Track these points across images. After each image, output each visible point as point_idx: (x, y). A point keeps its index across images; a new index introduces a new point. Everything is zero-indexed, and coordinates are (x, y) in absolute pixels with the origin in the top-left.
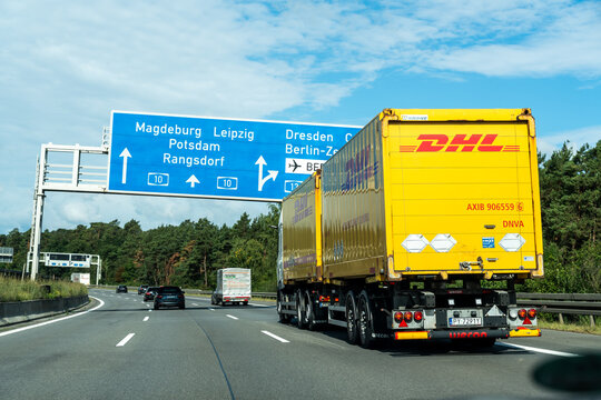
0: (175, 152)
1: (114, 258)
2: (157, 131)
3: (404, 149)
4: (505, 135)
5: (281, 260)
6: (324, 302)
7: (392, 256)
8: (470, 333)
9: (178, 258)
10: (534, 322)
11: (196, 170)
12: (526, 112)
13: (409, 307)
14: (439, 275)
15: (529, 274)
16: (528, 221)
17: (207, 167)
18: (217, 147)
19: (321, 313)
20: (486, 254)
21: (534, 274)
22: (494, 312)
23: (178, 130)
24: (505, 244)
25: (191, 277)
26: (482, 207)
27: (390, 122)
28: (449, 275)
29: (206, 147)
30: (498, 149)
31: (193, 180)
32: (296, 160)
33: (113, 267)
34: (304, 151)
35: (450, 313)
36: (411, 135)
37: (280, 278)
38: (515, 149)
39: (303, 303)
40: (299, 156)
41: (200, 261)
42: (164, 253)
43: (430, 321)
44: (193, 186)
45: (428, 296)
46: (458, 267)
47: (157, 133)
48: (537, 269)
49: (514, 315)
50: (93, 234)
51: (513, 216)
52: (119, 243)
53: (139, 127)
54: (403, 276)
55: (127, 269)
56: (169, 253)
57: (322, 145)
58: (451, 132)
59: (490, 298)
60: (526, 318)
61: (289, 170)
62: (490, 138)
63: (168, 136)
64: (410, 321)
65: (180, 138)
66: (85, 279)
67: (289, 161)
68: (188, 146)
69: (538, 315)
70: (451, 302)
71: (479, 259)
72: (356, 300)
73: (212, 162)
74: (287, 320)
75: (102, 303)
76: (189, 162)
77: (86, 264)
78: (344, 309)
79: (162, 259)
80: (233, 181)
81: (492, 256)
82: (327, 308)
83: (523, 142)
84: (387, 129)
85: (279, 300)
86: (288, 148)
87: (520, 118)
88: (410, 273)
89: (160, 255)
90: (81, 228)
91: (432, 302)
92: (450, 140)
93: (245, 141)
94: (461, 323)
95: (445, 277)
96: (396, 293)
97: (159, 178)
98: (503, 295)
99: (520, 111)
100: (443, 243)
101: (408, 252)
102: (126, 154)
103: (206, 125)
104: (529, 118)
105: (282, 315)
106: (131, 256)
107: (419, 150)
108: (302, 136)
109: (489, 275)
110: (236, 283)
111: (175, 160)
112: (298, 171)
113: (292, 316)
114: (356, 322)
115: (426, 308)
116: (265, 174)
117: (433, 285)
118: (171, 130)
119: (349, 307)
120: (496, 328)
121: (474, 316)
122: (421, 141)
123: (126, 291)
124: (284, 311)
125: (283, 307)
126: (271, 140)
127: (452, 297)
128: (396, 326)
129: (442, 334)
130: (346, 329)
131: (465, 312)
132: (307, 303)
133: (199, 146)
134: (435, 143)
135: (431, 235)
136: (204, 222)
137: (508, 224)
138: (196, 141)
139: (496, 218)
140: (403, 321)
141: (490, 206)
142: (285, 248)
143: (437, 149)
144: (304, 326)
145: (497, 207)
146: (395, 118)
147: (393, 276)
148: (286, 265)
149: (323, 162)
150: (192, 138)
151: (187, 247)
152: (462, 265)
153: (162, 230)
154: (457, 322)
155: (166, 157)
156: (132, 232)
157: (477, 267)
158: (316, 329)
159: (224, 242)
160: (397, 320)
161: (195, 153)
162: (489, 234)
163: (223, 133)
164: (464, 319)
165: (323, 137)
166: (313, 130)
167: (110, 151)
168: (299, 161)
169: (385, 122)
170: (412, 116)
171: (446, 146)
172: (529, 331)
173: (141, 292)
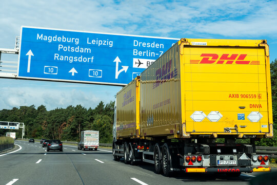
0: (62, 53)
1: (32, 125)
2: (50, 39)
3: (192, 62)
4: (251, 55)
5: (115, 127)
6: (140, 149)
7: (185, 123)
8: (230, 169)
9: (65, 125)
10: (267, 163)
11: (75, 65)
12: (264, 42)
13: (193, 153)
14: (212, 135)
15: (264, 135)
16: (264, 105)
17: (82, 63)
18: (88, 50)
19: (138, 156)
20: (240, 123)
21: (268, 135)
22: (244, 157)
23: (64, 39)
24: (251, 118)
25: (72, 135)
26: (237, 96)
27: (185, 46)
28: (218, 135)
29: (82, 50)
30: (247, 63)
31: (73, 71)
32: (140, 59)
33: (31, 129)
34: (145, 54)
35: (218, 157)
36: (197, 54)
37: (114, 136)
38: (257, 63)
39: (128, 150)
40: (142, 57)
41: (77, 127)
42: (58, 122)
43: (206, 162)
44: (73, 75)
45: (206, 147)
46: (223, 131)
47: (50, 41)
48: (269, 132)
49: (255, 159)
50: (21, 112)
51: (255, 101)
52: (35, 117)
53: (39, 37)
54: (191, 135)
55: (38, 131)
56: (60, 122)
57: (157, 50)
58: (220, 52)
59: (241, 149)
60: (262, 161)
61: (135, 66)
62: (243, 57)
63: (57, 43)
64: (194, 161)
65: (65, 44)
66: (13, 135)
67: (135, 60)
68: (70, 49)
69: (269, 159)
70: (219, 151)
71: (236, 126)
72: (161, 149)
73: (86, 60)
74: (118, 159)
75: (21, 148)
76: (71, 60)
77: (17, 127)
78: (153, 153)
79: (57, 126)
80: (99, 72)
81: (243, 125)
82: (142, 153)
83: (262, 59)
84: (183, 50)
85: (114, 148)
86: (135, 52)
87: (261, 45)
88: (195, 133)
89: (55, 124)
90: (15, 109)
91: (208, 151)
92: (220, 57)
93: (107, 47)
94: (224, 163)
95: (216, 136)
96: (186, 145)
97: (51, 69)
98: (249, 147)
99: (260, 41)
100: (214, 116)
101: (194, 121)
102: (30, 54)
103: (82, 37)
104: (266, 46)
105: (115, 156)
106: (41, 124)
107: (201, 63)
108: (144, 44)
109: (241, 136)
110: (91, 138)
111: (62, 58)
112: (141, 66)
113: (121, 157)
114: (160, 161)
115: (204, 154)
116: (120, 68)
117: (208, 141)
118: (59, 39)
119: (156, 152)
120: (245, 167)
121: (232, 159)
122: (203, 57)
123: (33, 142)
124: (117, 154)
125: (116, 152)
126: (123, 47)
127: (219, 148)
128: (186, 164)
129: (213, 169)
130: (154, 165)
131: (227, 157)
132: (130, 150)
133: (77, 50)
134: (210, 58)
135: (208, 112)
136: (79, 107)
137: (252, 106)
138: (76, 46)
139: (246, 102)
140: (191, 161)
141: (242, 96)
142: (118, 120)
143: (211, 62)
144: (128, 163)
145: (246, 96)
146: (188, 44)
147: (185, 135)
148: (118, 129)
149: (154, 61)
150: (73, 45)
151: (70, 119)
152: (225, 129)
153: (57, 110)
154: (222, 163)
155: (56, 56)
156: (41, 111)
157: (235, 131)
158: (135, 164)
159: (90, 117)
160: (187, 161)
161: (74, 54)
162: (241, 112)
163: (93, 42)
164: (226, 161)
165: (157, 46)
166: (151, 41)
167: (20, 52)
168: (142, 60)
169: (182, 46)
170: (198, 43)
171: (217, 60)
172: (264, 168)
173: (41, 142)
